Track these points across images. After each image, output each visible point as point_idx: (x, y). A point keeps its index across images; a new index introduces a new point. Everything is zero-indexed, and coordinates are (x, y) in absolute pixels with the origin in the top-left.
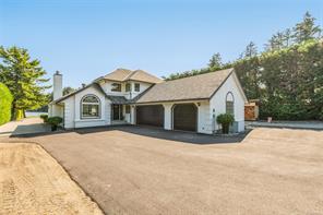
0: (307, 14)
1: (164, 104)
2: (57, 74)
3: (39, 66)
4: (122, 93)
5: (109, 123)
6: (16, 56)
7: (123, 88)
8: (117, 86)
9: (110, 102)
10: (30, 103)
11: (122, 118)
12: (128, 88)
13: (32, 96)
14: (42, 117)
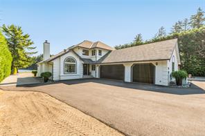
0: (199, 9)
1: (124, 64)
2: (46, 42)
3: (28, 39)
4: (90, 56)
5: (81, 77)
6: (13, 31)
7: (90, 53)
8: (86, 52)
9: (83, 62)
10: (23, 63)
11: (89, 74)
12: (94, 53)
13: (25, 58)
14: (33, 72)
